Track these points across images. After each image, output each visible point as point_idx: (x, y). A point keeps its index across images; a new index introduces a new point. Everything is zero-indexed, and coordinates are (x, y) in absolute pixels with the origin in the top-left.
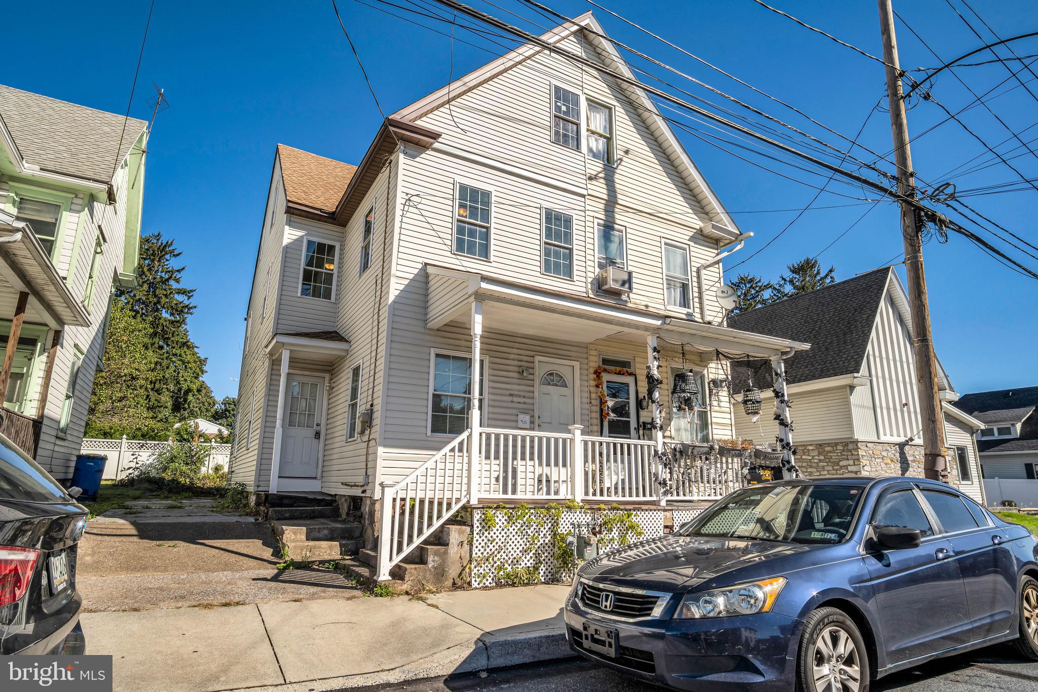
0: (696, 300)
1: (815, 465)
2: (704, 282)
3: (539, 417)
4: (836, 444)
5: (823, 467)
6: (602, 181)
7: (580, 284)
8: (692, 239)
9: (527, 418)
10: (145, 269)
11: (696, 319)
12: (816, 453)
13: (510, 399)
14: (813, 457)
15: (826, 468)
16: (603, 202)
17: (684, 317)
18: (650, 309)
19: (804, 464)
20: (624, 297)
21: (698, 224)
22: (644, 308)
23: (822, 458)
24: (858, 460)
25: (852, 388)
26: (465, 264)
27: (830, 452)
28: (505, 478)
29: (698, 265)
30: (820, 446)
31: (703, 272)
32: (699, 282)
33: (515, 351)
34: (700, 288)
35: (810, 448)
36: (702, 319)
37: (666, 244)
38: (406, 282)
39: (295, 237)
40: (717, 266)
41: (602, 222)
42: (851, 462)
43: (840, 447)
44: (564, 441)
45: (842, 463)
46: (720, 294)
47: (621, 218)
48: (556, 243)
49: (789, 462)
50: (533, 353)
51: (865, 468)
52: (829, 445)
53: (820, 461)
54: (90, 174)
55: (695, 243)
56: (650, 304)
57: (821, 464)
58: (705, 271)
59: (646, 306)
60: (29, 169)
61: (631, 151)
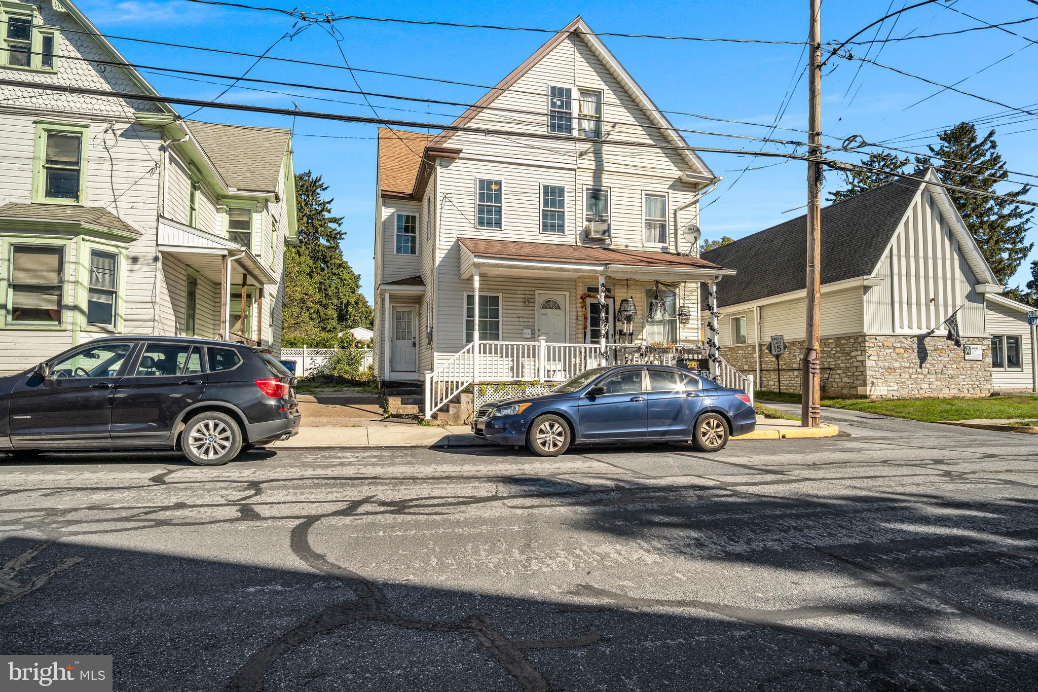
0: (673, 236)
1: (832, 356)
2: (679, 220)
3: (539, 330)
4: (850, 338)
5: (839, 358)
6: (591, 155)
7: (571, 235)
8: (672, 187)
9: (529, 331)
11: (671, 251)
12: (834, 345)
13: (518, 319)
14: (832, 348)
15: (841, 358)
16: (592, 171)
17: (659, 250)
18: (629, 248)
19: (825, 355)
20: (607, 242)
21: (677, 173)
22: (625, 248)
23: (838, 349)
24: (865, 351)
25: (866, 289)
26: (484, 234)
27: (845, 344)
29: (675, 208)
30: (838, 339)
31: (679, 213)
32: (675, 222)
33: (522, 288)
34: (675, 226)
35: (830, 341)
36: (676, 250)
37: (646, 195)
38: (446, 252)
39: (389, 214)
40: (694, 206)
41: (591, 187)
42: (859, 353)
43: (852, 340)
44: (534, 346)
45: (852, 354)
46: (687, 231)
47: (607, 181)
48: (552, 209)
49: (714, 355)
50: (534, 289)
51: (871, 358)
52: (844, 338)
53: (837, 352)
54: (264, 188)
55: (674, 190)
56: (630, 244)
57: (837, 355)
58: (681, 212)
59: (627, 246)
60: (232, 191)
61: (617, 125)
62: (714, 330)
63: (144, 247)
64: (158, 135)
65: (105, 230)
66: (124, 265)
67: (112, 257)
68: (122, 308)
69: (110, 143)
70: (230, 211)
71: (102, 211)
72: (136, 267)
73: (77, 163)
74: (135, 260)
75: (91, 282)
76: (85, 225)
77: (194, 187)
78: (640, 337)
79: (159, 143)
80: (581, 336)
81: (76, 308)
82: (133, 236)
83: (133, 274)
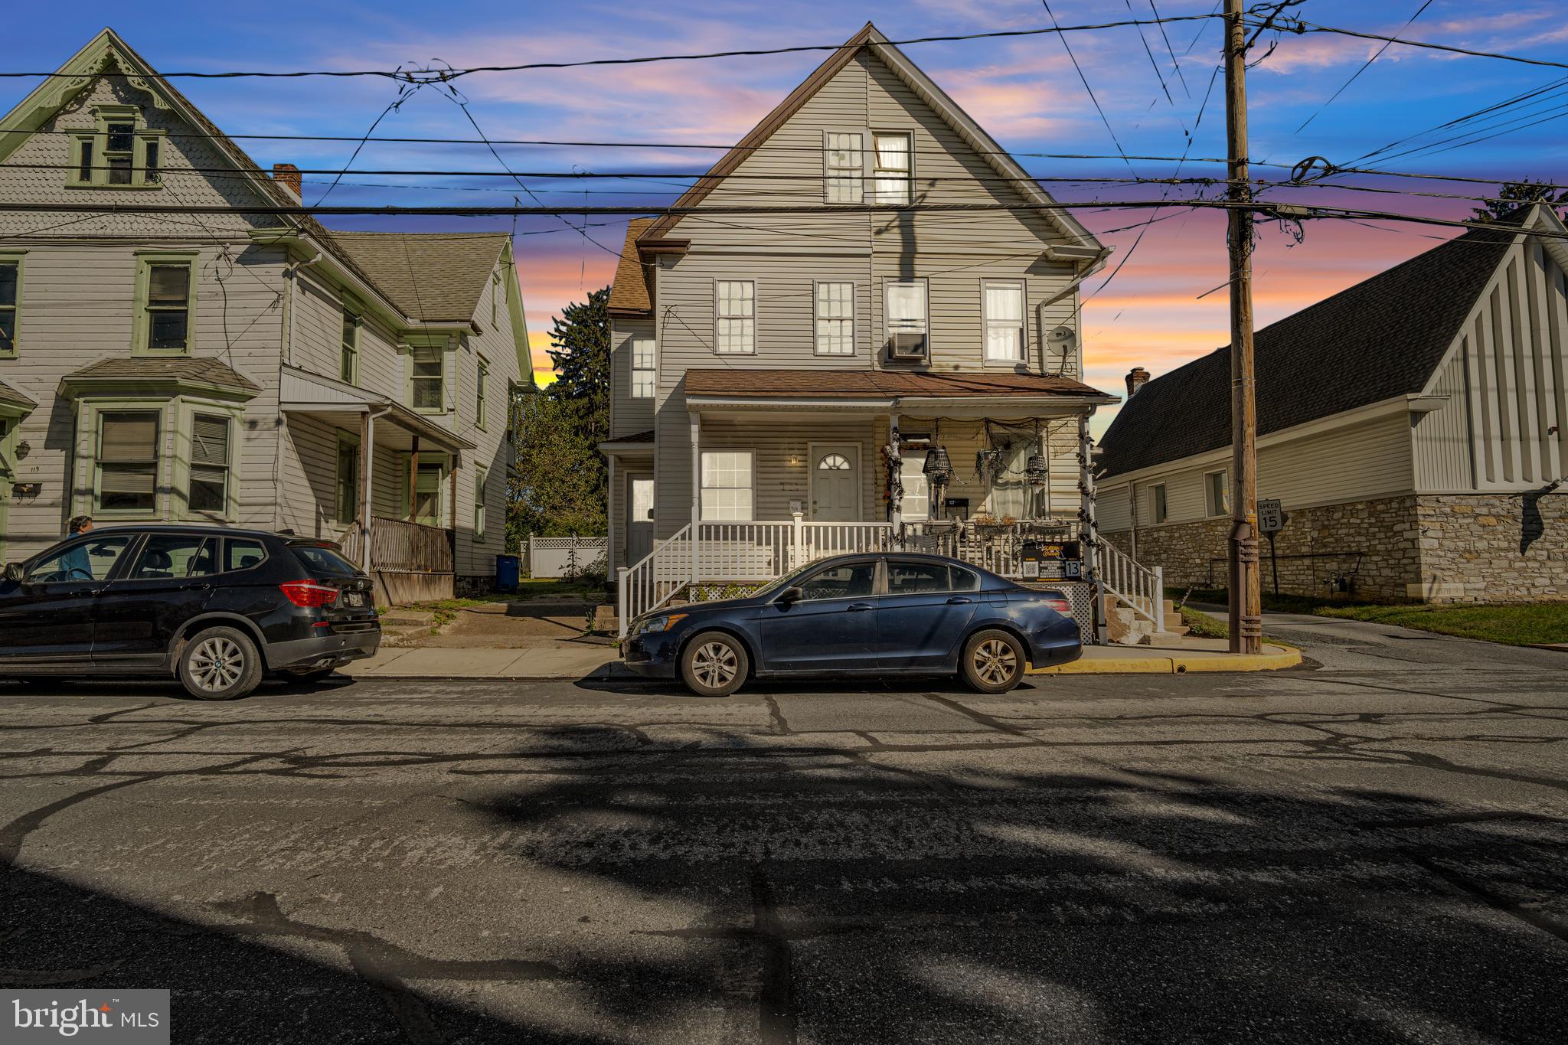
0: (1035, 346)
1: (1363, 531)
2: (1044, 321)
3: (815, 503)
4: (1391, 500)
5: (1374, 534)
6: (896, 230)
7: (865, 357)
8: (1031, 270)
9: (798, 504)
10: (599, 335)
11: (1031, 371)
12: (1365, 514)
13: (781, 487)
14: (1363, 519)
15: (1378, 535)
16: (898, 255)
17: (1012, 370)
18: (961, 370)
19: (1352, 531)
20: (925, 362)
21: (1041, 247)
22: (951, 370)
23: (1373, 520)
24: (1416, 522)
25: (1417, 416)
26: (728, 361)
27: (1383, 512)
28: (777, 563)
29: (1039, 302)
30: (1371, 503)
31: (1044, 311)
32: (1039, 324)
34: (1039, 330)
35: (1360, 507)
36: (1041, 368)
38: (671, 391)
39: (622, 341)
40: (1072, 296)
42: (1407, 526)
43: (1395, 505)
44: (785, 527)
45: (1397, 528)
46: (1055, 337)
47: (922, 268)
49: (1088, 536)
50: (805, 440)
51: (1429, 534)
52: (1382, 501)
53: (1371, 525)
54: (456, 316)
55: (1036, 274)
56: (961, 364)
57: (1372, 530)
58: (1049, 308)
59: (956, 367)
60: (413, 324)
61: (938, 182)
62: (1087, 495)
63: (263, 407)
64: (282, 256)
65: (209, 386)
66: (238, 432)
67: (223, 421)
68: (235, 489)
69: (223, 272)
70: (415, 352)
71: (213, 363)
72: (254, 434)
73: (185, 302)
74: (253, 424)
75: (194, 455)
76: (182, 382)
77: (351, 320)
78: (981, 509)
79: (282, 267)
80: (883, 509)
81: (173, 490)
82: (248, 392)
83: (251, 444)
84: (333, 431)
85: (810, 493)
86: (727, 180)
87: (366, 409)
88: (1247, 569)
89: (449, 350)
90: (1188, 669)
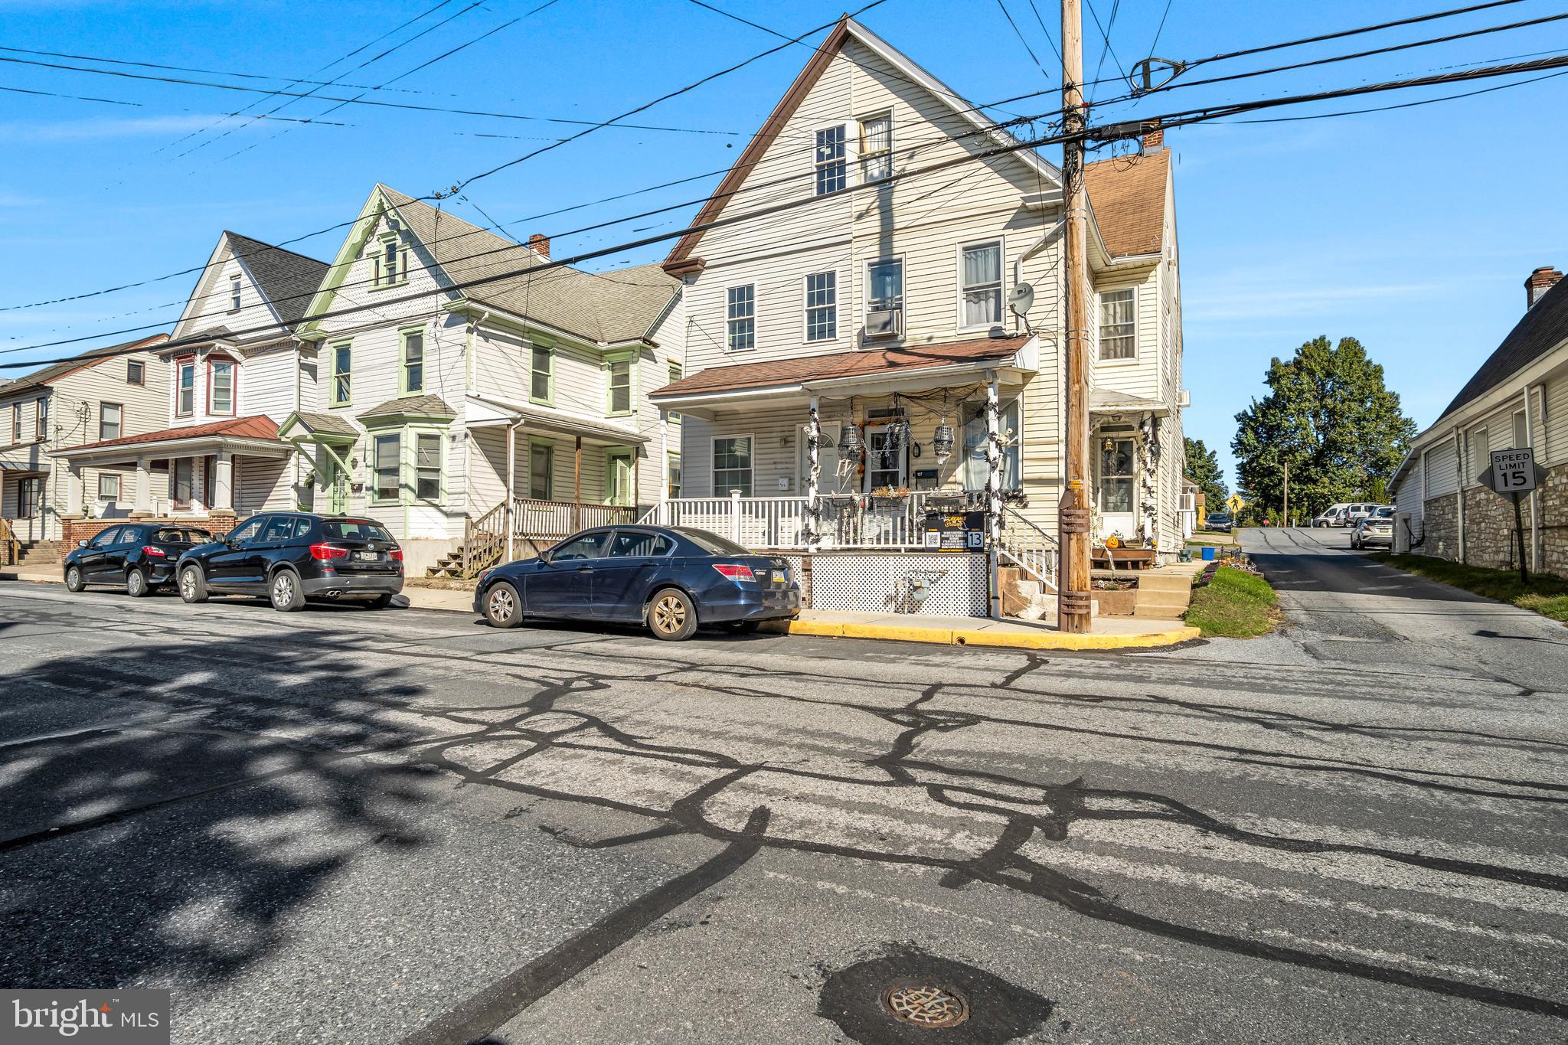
2: (1021, 278)
3: (802, 479)
6: (875, 212)
7: (846, 339)
8: (1012, 225)
9: (785, 481)
11: (1007, 333)
13: (773, 466)
16: (877, 236)
17: (987, 335)
18: (934, 341)
20: (901, 337)
21: (1020, 199)
22: (925, 342)
26: (735, 359)
28: (770, 533)
29: (1016, 258)
31: (1024, 265)
32: (1015, 282)
33: (779, 424)
37: (965, 249)
40: (1055, 246)
41: (876, 260)
46: (1016, 295)
47: (900, 244)
48: (821, 306)
50: (793, 422)
55: (1016, 228)
56: (936, 335)
58: (1027, 263)
59: (930, 339)
60: (603, 346)
61: (918, 151)
63: (458, 427)
64: (464, 319)
65: (423, 415)
66: (445, 443)
67: (437, 438)
68: (445, 483)
69: (438, 335)
70: (613, 367)
71: (434, 398)
72: (455, 445)
73: (421, 359)
74: (454, 438)
75: (419, 461)
76: (406, 414)
77: (542, 354)
78: (951, 479)
79: (464, 326)
80: (858, 483)
81: (406, 486)
82: (450, 417)
83: (454, 451)
84: (526, 437)
85: (797, 470)
86: (735, 197)
87: (509, 422)
88: (1070, 539)
89: (633, 363)
90: (967, 642)
